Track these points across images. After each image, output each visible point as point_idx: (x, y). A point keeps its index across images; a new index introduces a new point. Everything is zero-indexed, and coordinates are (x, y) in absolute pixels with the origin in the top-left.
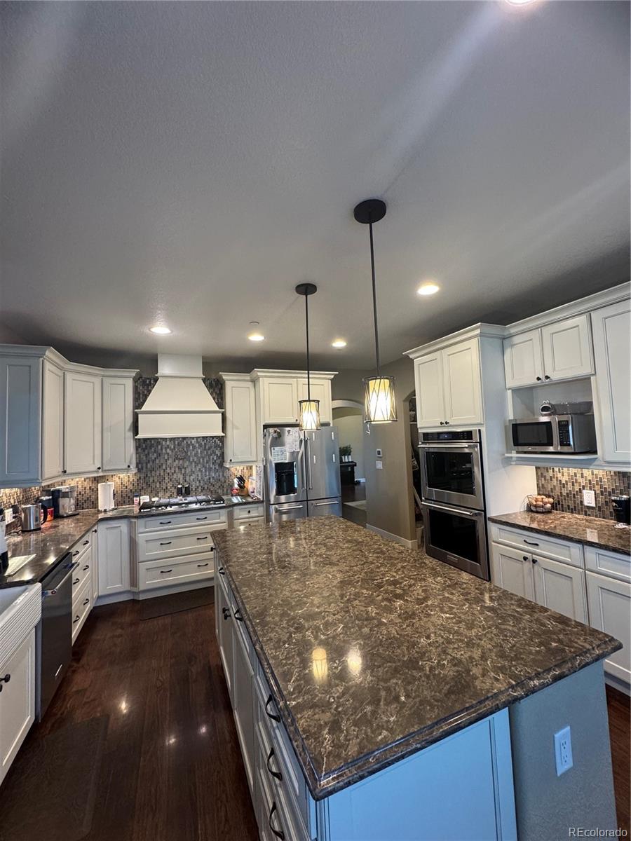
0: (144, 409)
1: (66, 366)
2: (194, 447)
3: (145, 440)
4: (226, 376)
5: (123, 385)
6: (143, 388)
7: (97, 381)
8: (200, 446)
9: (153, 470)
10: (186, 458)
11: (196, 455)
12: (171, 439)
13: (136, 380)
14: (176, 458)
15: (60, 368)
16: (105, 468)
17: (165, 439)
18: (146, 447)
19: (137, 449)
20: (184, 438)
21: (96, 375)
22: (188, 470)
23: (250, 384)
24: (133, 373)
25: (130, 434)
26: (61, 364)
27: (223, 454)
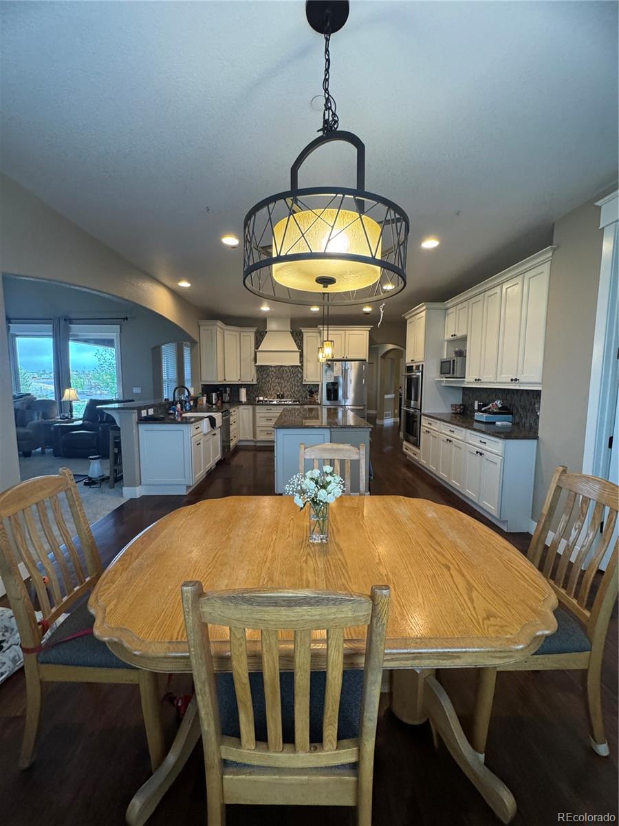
0: (259, 349)
1: (225, 328)
2: (287, 372)
3: (261, 366)
4: (303, 330)
5: (249, 335)
6: (259, 338)
7: (238, 334)
8: (290, 371)
9: (264, 383)
10: (282, 378)
11: (288, 376)
12: (275, 367)
13: (256, 333)
14: (277, 378)
15: (222, 329)
16: (242, 380)
17: (271, 367)
18: (262, 370)
19: (257, 371)
20: (281, 366)
21: (237, 331)
22: (283, 385)
23: (318, 334)
24: (254, 329)
25: (253, 363)
26: (222, 327)
27: (302, 377)
